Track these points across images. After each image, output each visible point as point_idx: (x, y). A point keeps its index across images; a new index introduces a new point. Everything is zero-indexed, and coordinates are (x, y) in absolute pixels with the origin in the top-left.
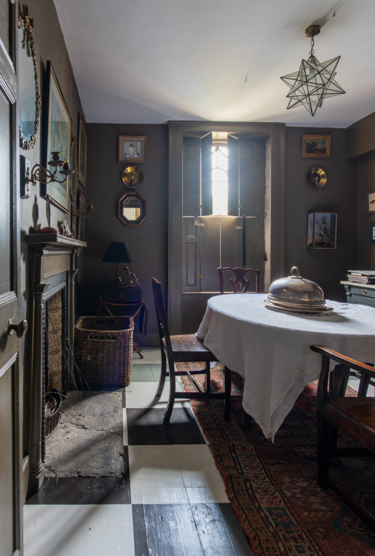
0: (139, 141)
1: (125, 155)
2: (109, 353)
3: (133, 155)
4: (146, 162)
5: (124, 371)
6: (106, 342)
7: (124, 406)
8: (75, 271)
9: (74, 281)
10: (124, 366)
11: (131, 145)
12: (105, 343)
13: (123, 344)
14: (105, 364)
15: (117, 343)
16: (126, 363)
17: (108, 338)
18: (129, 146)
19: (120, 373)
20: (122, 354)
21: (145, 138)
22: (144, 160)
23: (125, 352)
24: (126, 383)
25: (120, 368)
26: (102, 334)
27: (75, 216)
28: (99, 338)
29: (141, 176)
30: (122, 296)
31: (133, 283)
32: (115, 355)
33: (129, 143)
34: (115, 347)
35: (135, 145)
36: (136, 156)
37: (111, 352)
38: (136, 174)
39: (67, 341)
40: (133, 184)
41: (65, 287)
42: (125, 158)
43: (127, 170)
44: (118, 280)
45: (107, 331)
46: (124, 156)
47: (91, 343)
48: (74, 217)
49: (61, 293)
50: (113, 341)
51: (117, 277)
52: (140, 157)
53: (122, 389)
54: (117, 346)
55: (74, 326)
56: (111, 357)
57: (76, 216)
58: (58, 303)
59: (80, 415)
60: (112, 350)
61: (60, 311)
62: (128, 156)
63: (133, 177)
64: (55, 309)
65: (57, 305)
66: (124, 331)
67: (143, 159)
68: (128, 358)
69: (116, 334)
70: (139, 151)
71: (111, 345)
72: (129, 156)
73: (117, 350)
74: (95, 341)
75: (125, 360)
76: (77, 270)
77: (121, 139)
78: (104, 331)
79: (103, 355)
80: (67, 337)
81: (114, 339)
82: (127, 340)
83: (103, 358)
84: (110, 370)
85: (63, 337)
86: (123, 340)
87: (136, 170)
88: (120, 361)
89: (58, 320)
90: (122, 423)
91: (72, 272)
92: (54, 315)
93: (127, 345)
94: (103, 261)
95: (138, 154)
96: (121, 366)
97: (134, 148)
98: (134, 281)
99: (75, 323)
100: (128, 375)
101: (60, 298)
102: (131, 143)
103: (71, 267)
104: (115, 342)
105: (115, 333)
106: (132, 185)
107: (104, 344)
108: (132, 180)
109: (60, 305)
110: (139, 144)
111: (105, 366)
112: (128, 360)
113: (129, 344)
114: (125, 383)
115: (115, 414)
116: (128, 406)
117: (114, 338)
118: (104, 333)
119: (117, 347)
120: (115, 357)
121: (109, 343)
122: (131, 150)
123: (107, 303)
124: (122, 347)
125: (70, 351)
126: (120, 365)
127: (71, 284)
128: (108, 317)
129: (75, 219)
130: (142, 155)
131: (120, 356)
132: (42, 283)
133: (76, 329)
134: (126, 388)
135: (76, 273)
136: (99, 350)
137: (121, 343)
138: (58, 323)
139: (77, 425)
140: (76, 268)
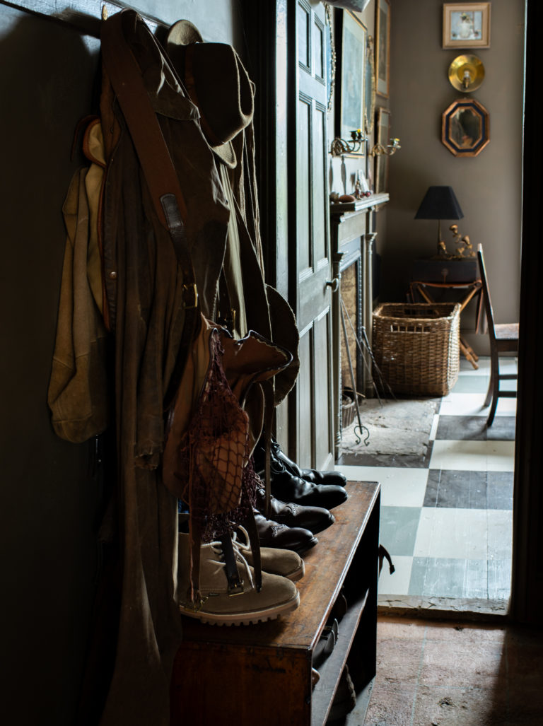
0: (478, 10)
1: (454, 35)
2: (421, 350)
3: (467, 35)
4: (488, 47)
5: (442, 376)
6: (416, 334)
7: (437, 412)
8: (372, 235)
9: (372, 249)
10: (442, 369)
11: (464, 18)
12: (415, 336)
13: (439, 338)
14: (414, 365)
15: (431, 337)
16: (445, 364)
17: (419, 329)
18: (461, 20)
19: (436, 379)
20: (438, 352)
21: (489, 5)
22: (486, 43)
23: (443, 349)
24: (444, 392)
25: (436, 371)
26: (410, 323)
27: (372, 154)
28: (407, 329)
29: (481, 70)
30: (445, 272)
31: (464, 253)
32: (429, 353)
33: (460, 15)
34: (428, 342)
35: (472, 17)
36: (473, 37)
37: (422, 349)
38: (472, 67)
39: (363, 329)
40: (467, 86)
41: (359, 258)
42: (453, 40)
43: (456, 64)
44: (440, 247)
45: (418, 320)
46: (452, 38)
47: (395, 337)
48: (370, 156)
49: (354, 266)
50: (427, 333)
51: (439, 241)
52: (479, 37)
53: (438, 399)
54: (431, 340)
55: (371, 314)
56: (423, 356)
57: (374, 155)
58: (351, 278)
59: (380, 417)
60: (424, 346)
61: (353, 290)
62: (459, 38)
63: (467, 74)
64: (347, 287)
65: (349, 281)
66: (441, 319)
67: (484, 42)
68: (447, 357)
69: (430, 324)
70: (478, 28)
71: (423, 339)
72: (461, 37)
73: (432, 346)
74: (400, 334)
75: (442, 360)
76: (375, 234)
77: (448, 9)
78: (414, 320)
79: (412, 354)
80: (363, 325)
81: (429, 331)
82: (446, 333)
83: (412, 357)
84: (423, 373)
85: (357, 324)
86: (439, 332)
87: (473, 60)
88: (436, 362)
89: (351, 301)
90: (431, 426)
91: (368, 237)
92: (346, 294)
93: (446, 340)
94: (417, 217)
95: (476, 33)
96: (438, 369)
97: (469, 22)
98: (466, 248)
99: (373, 310)
100: (447, 381)
101: (352, 272)
102: (464, 14)
103: (367, 231)
104: (429, 335)
105: (428, 322)
106: (465, 87)
107: (413, 338)
108: (465, 79)
109: (353, 281)
110: (478, 15)
111: (414, 369)
112: (447, 361)
113: (448, 339)
114: (442, 392)
115: (424, 418)
116: (442, 412)
117: (427, 329)
118: (413, 322)
119: (432, 342)
120: (428, 356)
121: (420, 336)
122: (465, 26)
123: (424, 285)
124: (439, 342)
125: (366, 344)
126: (435, 366)
127: (368, 253)
128: (423, 304)
129: (371, 159)
130: (482, 35)
131: (436, 354)
132: (339, 252)
133: (374, 317)
134: (444, 399)
135: (373, 238)
136: (406, 346)
137: (437, 336)
138: (350, 304)
139: (376, 425)
140: (374, 231)
